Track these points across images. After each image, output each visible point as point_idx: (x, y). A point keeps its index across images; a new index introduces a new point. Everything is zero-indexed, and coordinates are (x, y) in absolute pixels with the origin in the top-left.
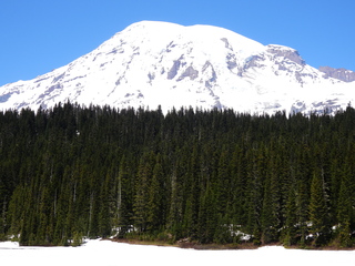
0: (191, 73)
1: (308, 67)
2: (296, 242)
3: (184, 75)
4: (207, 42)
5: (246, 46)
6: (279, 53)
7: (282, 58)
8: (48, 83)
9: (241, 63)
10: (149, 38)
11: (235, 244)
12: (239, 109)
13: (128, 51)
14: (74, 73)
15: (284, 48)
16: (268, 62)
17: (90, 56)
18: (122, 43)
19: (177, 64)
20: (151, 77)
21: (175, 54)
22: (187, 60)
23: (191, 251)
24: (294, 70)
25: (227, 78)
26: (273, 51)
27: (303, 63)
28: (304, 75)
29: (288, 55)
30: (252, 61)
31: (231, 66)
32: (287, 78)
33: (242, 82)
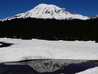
0: (49, 13)
3: (48, 13)
5: (58, 8)
6: (63, 10)
8: (26, 14)
9: (57, 11)
11: (55, 40)
13: (39, 9)
14: (30, 12)
16: (61, 11)
17: (33, 9)
18: (38, 7)
19: (47, 11)
20: (43, 13)
21: (47, 9)
22: (49, 10)
24: (65, 12)
25: (55, 14)
27: (67, 11)
28: (67, 13)
29: (65, 10)
30: (59, 11)
31: (55, 11)
32: (64, 14)
33: (57, 14)
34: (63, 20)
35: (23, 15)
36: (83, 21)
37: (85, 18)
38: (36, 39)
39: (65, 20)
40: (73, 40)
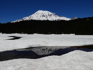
0: (45, 16)
2: (55, 33)
4: (46, 13)
5: (50, 13)
8: (29, 17)
10: (40, 12)
11: (49, 34)
12: (50, 20)
13: (38, 14)
14: (32, 16)
16: (53, 15)
17: (34, 14)
19: (43, 15)
20: (40, 17)
21: (43, 14)
23: (45, 35)
25: (48, 17)
29: (55, 14)
30: (51, 15)
31: (49, 15)
32: (55, 17)
33: (50, 17)
34: (54, 21)
35: (27, 18)
36: (67, 21)
37: (68, 19)
38: (36, 34)
39: (55, 20)
40: (61, 33)
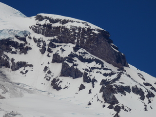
1: (132, 70)
7: (69, 49)
15: (75, 23)
24: (100, 78)
26: (48, 30)
28: (123, 90)
